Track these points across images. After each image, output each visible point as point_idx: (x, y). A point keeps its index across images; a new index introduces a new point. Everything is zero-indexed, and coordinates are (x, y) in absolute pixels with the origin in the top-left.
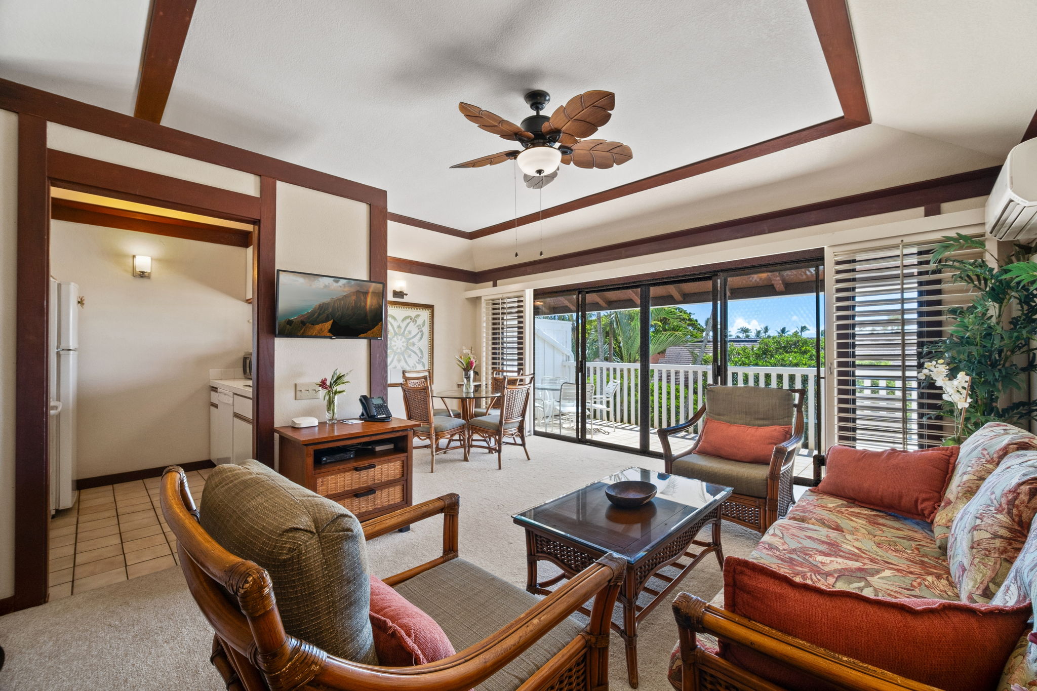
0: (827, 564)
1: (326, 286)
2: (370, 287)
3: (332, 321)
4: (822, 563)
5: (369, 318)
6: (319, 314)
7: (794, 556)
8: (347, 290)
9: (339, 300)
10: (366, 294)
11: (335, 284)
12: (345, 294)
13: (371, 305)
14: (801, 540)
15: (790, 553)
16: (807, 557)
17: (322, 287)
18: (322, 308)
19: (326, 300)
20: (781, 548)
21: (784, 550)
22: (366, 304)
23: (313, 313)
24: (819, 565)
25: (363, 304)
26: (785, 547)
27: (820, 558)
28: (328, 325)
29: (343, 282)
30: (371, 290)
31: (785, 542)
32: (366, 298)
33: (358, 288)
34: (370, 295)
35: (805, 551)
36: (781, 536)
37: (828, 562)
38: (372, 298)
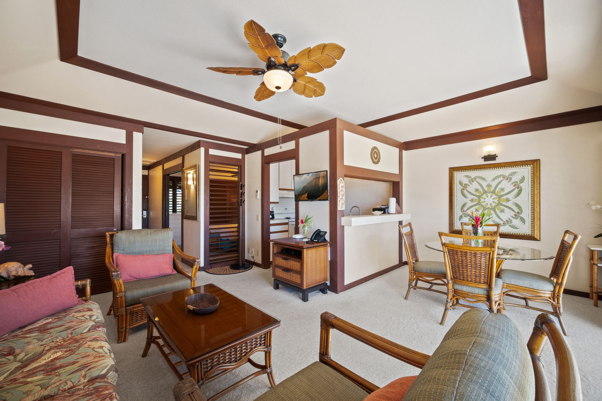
0: (52, 354)
1: (305, 179)
2: (320, 174)
3: (307, 193)
4: (56, 352)
5: (321, 189)
6: (303, 191)
7: (77, 344)
8: (312, 178)
9: (309, 183)
10: (319, 178)
11: (308, 177)
12: (311, 180)
13: (322, 183)
14: (79, 356)
15: (80, 344)
16: (68, 349)
17: (304, 179)
18: (304, 188)
19: (305, 184)
20: (88, 343)
21: (86, 343)
22: (319, 183)
23: (301, 191)
24: (58, 350)
25: (318, 183)
26: (86, 345)
27: (59, 354)
28: (306, 195)
29: (310, 174)
30: (321, 176)
31: (89, 347)
32: (319, 180)
33: (316, 176)
34: (321, 178)
35: (72, 352)
36: (96, 349)
37: (52, 356)
38: (322, 179)
